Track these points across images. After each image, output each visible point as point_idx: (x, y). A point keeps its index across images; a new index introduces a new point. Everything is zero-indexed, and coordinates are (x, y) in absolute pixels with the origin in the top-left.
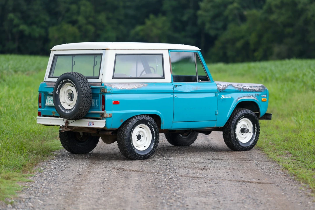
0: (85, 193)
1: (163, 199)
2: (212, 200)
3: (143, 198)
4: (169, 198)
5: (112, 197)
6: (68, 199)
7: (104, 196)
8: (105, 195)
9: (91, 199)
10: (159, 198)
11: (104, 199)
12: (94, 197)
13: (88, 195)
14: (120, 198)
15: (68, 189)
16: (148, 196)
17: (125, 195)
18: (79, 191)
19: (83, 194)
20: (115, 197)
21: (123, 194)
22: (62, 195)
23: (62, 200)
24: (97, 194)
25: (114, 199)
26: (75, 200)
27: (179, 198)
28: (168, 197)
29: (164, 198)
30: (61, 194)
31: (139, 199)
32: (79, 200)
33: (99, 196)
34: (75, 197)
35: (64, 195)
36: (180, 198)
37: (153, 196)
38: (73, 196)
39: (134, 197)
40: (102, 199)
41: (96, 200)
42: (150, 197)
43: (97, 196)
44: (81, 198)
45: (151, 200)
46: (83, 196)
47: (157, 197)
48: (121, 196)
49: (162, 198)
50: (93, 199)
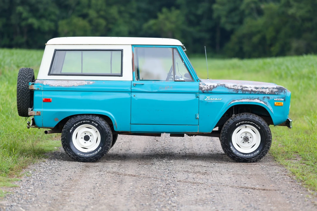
0: (73, 200)
1: (157, 208)
2: (210, 209)
3: (135, 206)
4: (162, 207)
5: (101, 205)
6: (54, 206)
7: (93, 204)
8: (94, 202)
9: (78, 207)
10: (152, 207)
11: (92, 207)
12: (82, 204)
13: (75, 203)
14: (110, 206)
15: (55, 195)
16: (141, 204)
17: (115, 203)
18: (67, 197)
19: (70, 201)
20: (105, 204)
21: (114, 201)
22: (48, 202)
23: (47, 208)
24: (85, 201)
25: (104, 207)
26: (61, 208)
27: (173, 206)
28: (162, 205)
29: (158, 206)
30: (46, 201)
31: (131, 207)
32: (64, 208)
33: (88, 204)
34: (61, 205)
35: (50, 202)
36: (175, 206)
37: (146, 204)
38: (59, 204)
39: (126, 205)
40: (90, 207)
41: (84, 208)
42: (142, 205)
43: (85, 204)
44: (67, 206)
45: (143, 209)
46: (69, 204)
47: (150, 205)
48: (111, 204)
49: (156, 206)
50: (81, 207)
